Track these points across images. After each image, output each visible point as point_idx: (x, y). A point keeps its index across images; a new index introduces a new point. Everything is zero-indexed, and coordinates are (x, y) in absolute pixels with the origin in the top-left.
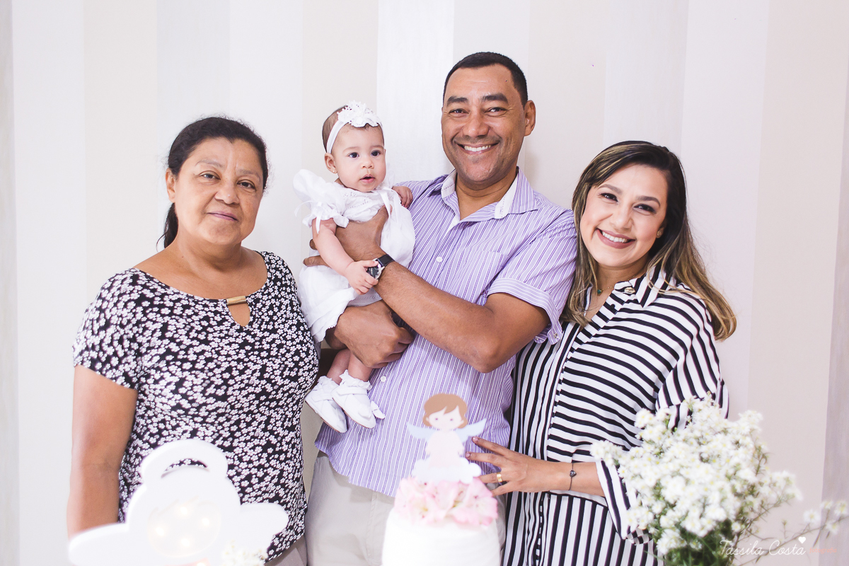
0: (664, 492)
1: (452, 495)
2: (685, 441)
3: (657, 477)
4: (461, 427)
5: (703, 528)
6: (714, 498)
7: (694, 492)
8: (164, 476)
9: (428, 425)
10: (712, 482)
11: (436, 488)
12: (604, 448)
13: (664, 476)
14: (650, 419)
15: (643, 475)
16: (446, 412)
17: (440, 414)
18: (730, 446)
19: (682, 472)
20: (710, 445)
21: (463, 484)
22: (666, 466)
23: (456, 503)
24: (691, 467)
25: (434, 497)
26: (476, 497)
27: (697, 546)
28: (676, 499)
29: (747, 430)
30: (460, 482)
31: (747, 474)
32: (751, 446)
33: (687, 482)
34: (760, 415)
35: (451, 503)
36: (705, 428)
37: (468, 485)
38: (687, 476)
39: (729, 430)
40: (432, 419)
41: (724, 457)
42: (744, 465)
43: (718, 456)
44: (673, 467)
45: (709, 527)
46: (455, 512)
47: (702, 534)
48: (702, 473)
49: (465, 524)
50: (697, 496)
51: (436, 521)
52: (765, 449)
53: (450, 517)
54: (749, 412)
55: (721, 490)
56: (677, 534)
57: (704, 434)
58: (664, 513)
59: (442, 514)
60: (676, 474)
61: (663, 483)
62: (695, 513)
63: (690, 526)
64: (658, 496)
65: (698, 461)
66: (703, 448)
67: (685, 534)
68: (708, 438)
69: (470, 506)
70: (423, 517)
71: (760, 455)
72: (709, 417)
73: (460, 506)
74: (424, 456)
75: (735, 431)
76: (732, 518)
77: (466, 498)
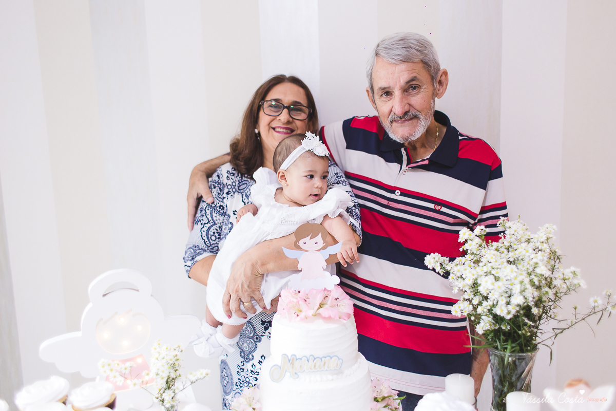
0: (480, 289)
1: (319, 299)
2: (497, 250)
3: (474, 277)
4: (324, 248)
5: (509, 313)
6: (517, 289)
7: (501, 286)
8: (104, 295)
9: (299, 248)
10: (516, 278)
11: (307, 294)
12: (434, 258)
13: (480, 276)
14: (469, 235)
15: (464, 276)
16: (311, 238)
17: (307, 239)
18: (531, 251)
19: (493, 272)
20: (516, 252)
21: (328, 291)
22: (481, 269)
23: (321, 306)
24: (500, 268)
25: (306, 301)
26: (336, 299)
27: (507, 328)
28: (488, 292)
29: (544, 239)
30: (325, 289)
31: (543, 270)
32: (548, 250)
33: (497, 279)
34: (555, 227)
35: (318, 306)
36: (513, 240)
38: (496, 275)
39: (531, 240)
40: (301, 243)
41: (527, 259)
42: (540, 264)
43: (522, 259)
44: (485, 269)
45: (513, 312)
46: (321, 311)
47: (508, 317)
48: (508, 272)
49: (329, 319)
50: (503, 289)
51: (306, 318)
52: (559, 252)
53: (317, 315)
54: (547, 225)
55: (521, 282)
56: (490, 319)
57: (512, 244)
58: (480, 304)
59: (311, 312)
61: (479, 282)
62: (503, 301)
63: (501, 311)
64: (476, 293)
65: (506, 264)
66: (511, 254)
67: (497, 319)
68: (515, 247)
69: (333, 306)
70: (298, 316)
71: (554, 257)
73: (326, 306)
74: (298, 272)
75: (535, 240)
76: (531, 304)
77: (330, 301)
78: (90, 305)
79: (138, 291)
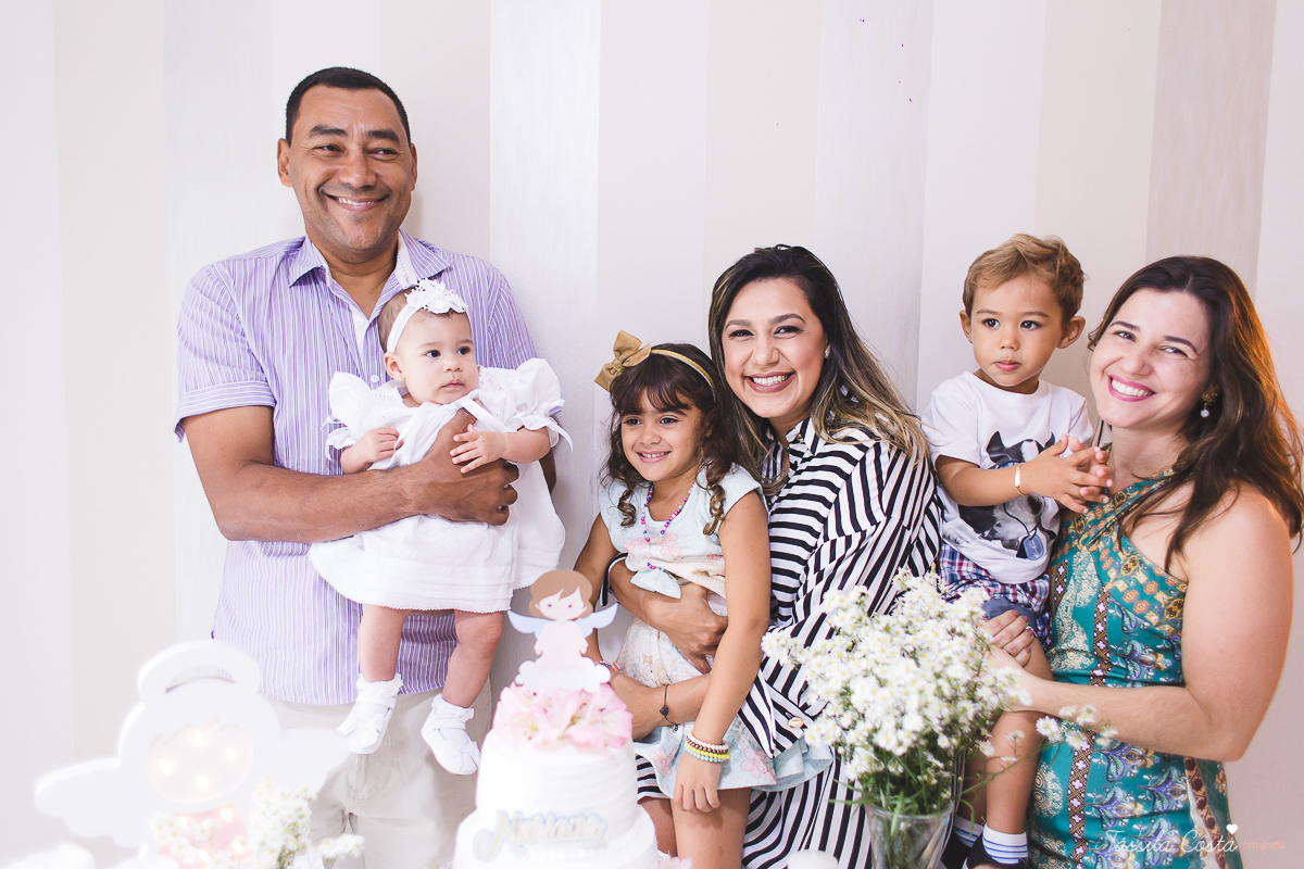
0: (854, 699)
1: (570, 710)
2: (887, 629)
3: (845, 678)
4: (584, 616)
5: (900, 744)
6: (912, 703)
7: (890, 697)
8: (169, 690)
9: (538, 614)
10: (914, 682)
11: (550, 699)
13: (854, 677)
14: (841, 601)
15: (827, 675)
16: (561, 597)
17: (554, 599)
18: (944, 635)
19: (876, 671)
20: (919, 635)
21: (588, 694)
22: (857, 664)
23: (573, 721)
24: (888, 665)
25: (546, 711)
26: (601, 710)
27: (897, 769)
28: (866, 705)
29: (966, 614)
30: (583, 690)
31: (959, 670)
32: (971, 635)
33: (882, 683)
35: (568, 721)
36: (915, 612)
38: (882, 676)
39: (946, 614)
40: (543, 605)
41: (935, 650)
42: (956, 659)
43: (927, 649)
44: (865, 664)
45: (908, 742)
46: (573, 730)
47: (899, 751)
48: (901, 670)
49: (586, 746)
50: (891, 701)
51: (545, 743)
53: (565, 738)
55: (921, 692)
56: (870, 753)
57: (913, 620)
58: (853, 725)
59: (554, 734)
60: (867, 674)
61: (852, 686)
62: (889, 724)
63: (886, 741)
64: (848, 705)
65: (898, 656)
66: (911, 639)
67: (881, 754)
68: (919, 625)
69: (594, 723)
70: (530, 738)
71: (983, 646)
72: (920, 597)
73: (581, 723)
74: (534, 657)
75: (952, 616)
76: (938, 729)
77: (589, 712)
78: (138, 710)
79: (232, 682)
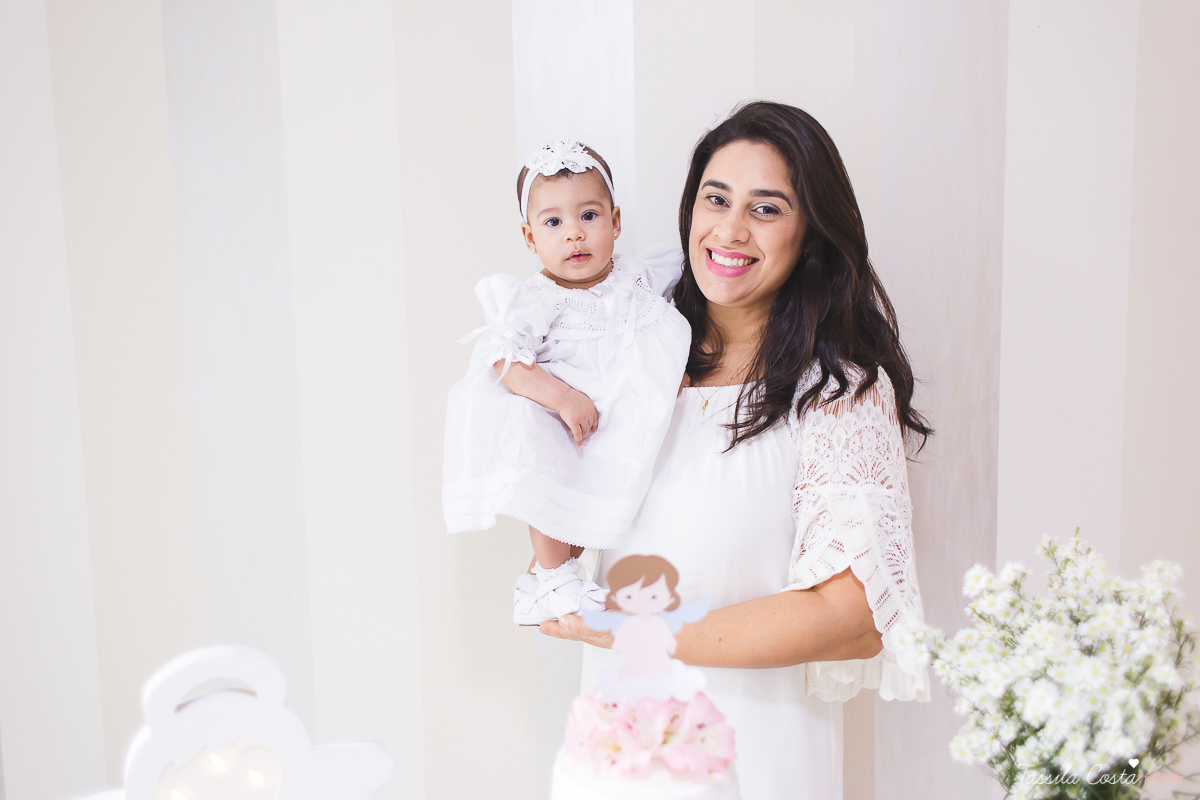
0: (1018, 706)
1: (660, 724)
2: (1050, 616)
3: (1008, 681)
4: (671, 608)
5: (1089, 767)
6: (1112, 719)
7: (1076, 710)
8: (180, 708)
9: (615, 607)
10: (1105, 689)
11: (633, 711)
12: (914, 634)
13: (1020, 679)
14: (990, 581)
15: (982, 677)
16: (645, 585)
17: (634, 589)
18: (1129, 623)
19: (1051, 672)
20: (1095, 623)
21: (678, 703)
22: (1024, 662)
23: (668, 734)
24: (1065, 664)
25: (630, 727)
26: (700, 726)
28: (1042, 719)
29: (1158, 595)
30: (672, 700)
31: (1166, 675)
32: (1167, 622)
33: (1062, 689)
34: (1177, 568)
35: (660, 738)
36: (1083, 592)
37: (685, 704)
38: (1060, 680)
39: (1125, 595)
40: (621, 597)
41: (1120, 643)
42: (1159, 658)
43: (1110, 641)
44: (1033, 664)
46: (667, 752)
48: (1087, 674)
49: (684, 774)
51: (634, 770)
52: (1189, 626)
53: (658, 761)
54: (1158, 564)
55: (1124, 705)
57: (1081, 604)
58: (1020, 741)
59: (644, 758)
60: (1040, 675)
61: (1018, 691)
62: (1077, 743)
64: (1010, 714)
65: (1077, 654)
66: (1083, 628)
68: (1089, 609)
70: (613, 762)
71: (1181, 637)
72: (1088, 574)
73: (675, 741)
75: (1135, 597)
77: (685, 727)
78: (143, 736)
79: (252, 694)
